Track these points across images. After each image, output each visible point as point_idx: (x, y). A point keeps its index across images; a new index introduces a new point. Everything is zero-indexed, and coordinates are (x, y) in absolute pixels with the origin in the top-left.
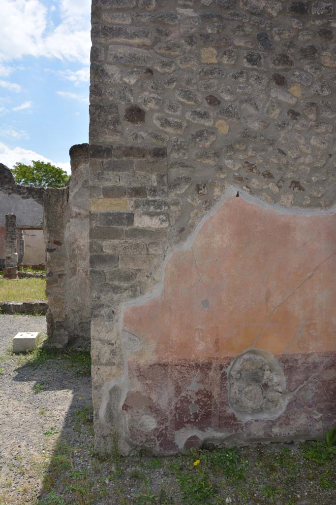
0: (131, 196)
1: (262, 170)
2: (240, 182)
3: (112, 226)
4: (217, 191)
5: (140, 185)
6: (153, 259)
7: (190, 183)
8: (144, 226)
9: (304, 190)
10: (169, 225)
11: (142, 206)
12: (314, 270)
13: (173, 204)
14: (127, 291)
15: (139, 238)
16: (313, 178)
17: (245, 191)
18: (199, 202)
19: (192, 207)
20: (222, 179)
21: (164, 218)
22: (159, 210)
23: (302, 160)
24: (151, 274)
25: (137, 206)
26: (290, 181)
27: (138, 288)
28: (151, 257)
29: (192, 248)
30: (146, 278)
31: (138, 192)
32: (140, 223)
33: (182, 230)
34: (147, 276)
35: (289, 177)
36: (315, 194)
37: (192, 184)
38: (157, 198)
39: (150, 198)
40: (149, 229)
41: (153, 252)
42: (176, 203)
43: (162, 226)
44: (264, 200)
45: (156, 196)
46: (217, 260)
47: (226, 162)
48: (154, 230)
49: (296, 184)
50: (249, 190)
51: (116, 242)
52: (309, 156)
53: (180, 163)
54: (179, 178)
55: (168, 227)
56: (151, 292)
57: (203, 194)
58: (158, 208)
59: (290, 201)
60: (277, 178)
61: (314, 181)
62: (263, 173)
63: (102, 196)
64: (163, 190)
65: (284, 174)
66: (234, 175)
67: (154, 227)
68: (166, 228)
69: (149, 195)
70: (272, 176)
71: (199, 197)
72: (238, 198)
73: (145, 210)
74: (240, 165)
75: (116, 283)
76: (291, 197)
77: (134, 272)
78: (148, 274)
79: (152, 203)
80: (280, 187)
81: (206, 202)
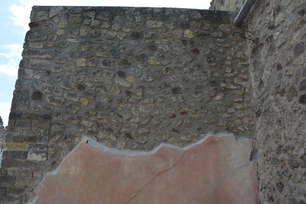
0: (28, 141)
1: (106, 127)
2: (91, 134)
3: (15, 159)
4: (77, 139)
5: (33, 135)
6: (35, 180)
7: (62, 135)
8: (33, 160)
9: (133, 139)
10: (47, 160)
11: (33, 148)
12: (138, 192)
13: (50, 147)
14: (17, 200)
15: (29, 167)
16: (139, 131)
17: (94, 139)
18: (65, 146)
19: (62, 149)
20: (81, 132)
21: (44, 155)
22: (42, 150)
23: (132, 120)
24: (33, 189)
25: (30, 147)
26: (124, 134)
27: (24, 198)
28: (34, 179)
29: (57, 174)
30: (30, 192)
31: (31, 139)
32: (31, 158)
33: (54, 163)
34: (30, 191)
35: (123, 131)
36: (140, 141)
37: (63, 135)
38: (42, 143)
39: (38, 143)
40: (34, 161)
41: (36, 176)
42: (52, 147)
43: (42, 160)
44: (106, 145)
45: (41, 142)
46: (72, 183)
47: (84, 122)
48: (38, 162)
49: (128, 135)
50: (96, 139)
51: (16, 168)
52: (137, 118)
53: (57, 123)
54: (55, 132)
55: (46, 160)
56: (32, 201)
57: (68, 141)
58: (41, 149)
59: (123, 146)
60: (116, 131)
61: (140, 133)
62: (106, 129)
63: (12, 141)
64: (45, 138)
65: (121, 129)
66: (88, 130)
67: (38, 160)
68: (45, 161)
69: (38, 141)
70: (112, 130)
71: (66, 143)
72: (87, 144)
73: (34, 150)
74: (92, 124)
75: (11, 195)
76: (124, 144)
77: (23, 188)
78: (31, 190)
79: (39, 146)
80: (117, 137)
81: (69, 146)
